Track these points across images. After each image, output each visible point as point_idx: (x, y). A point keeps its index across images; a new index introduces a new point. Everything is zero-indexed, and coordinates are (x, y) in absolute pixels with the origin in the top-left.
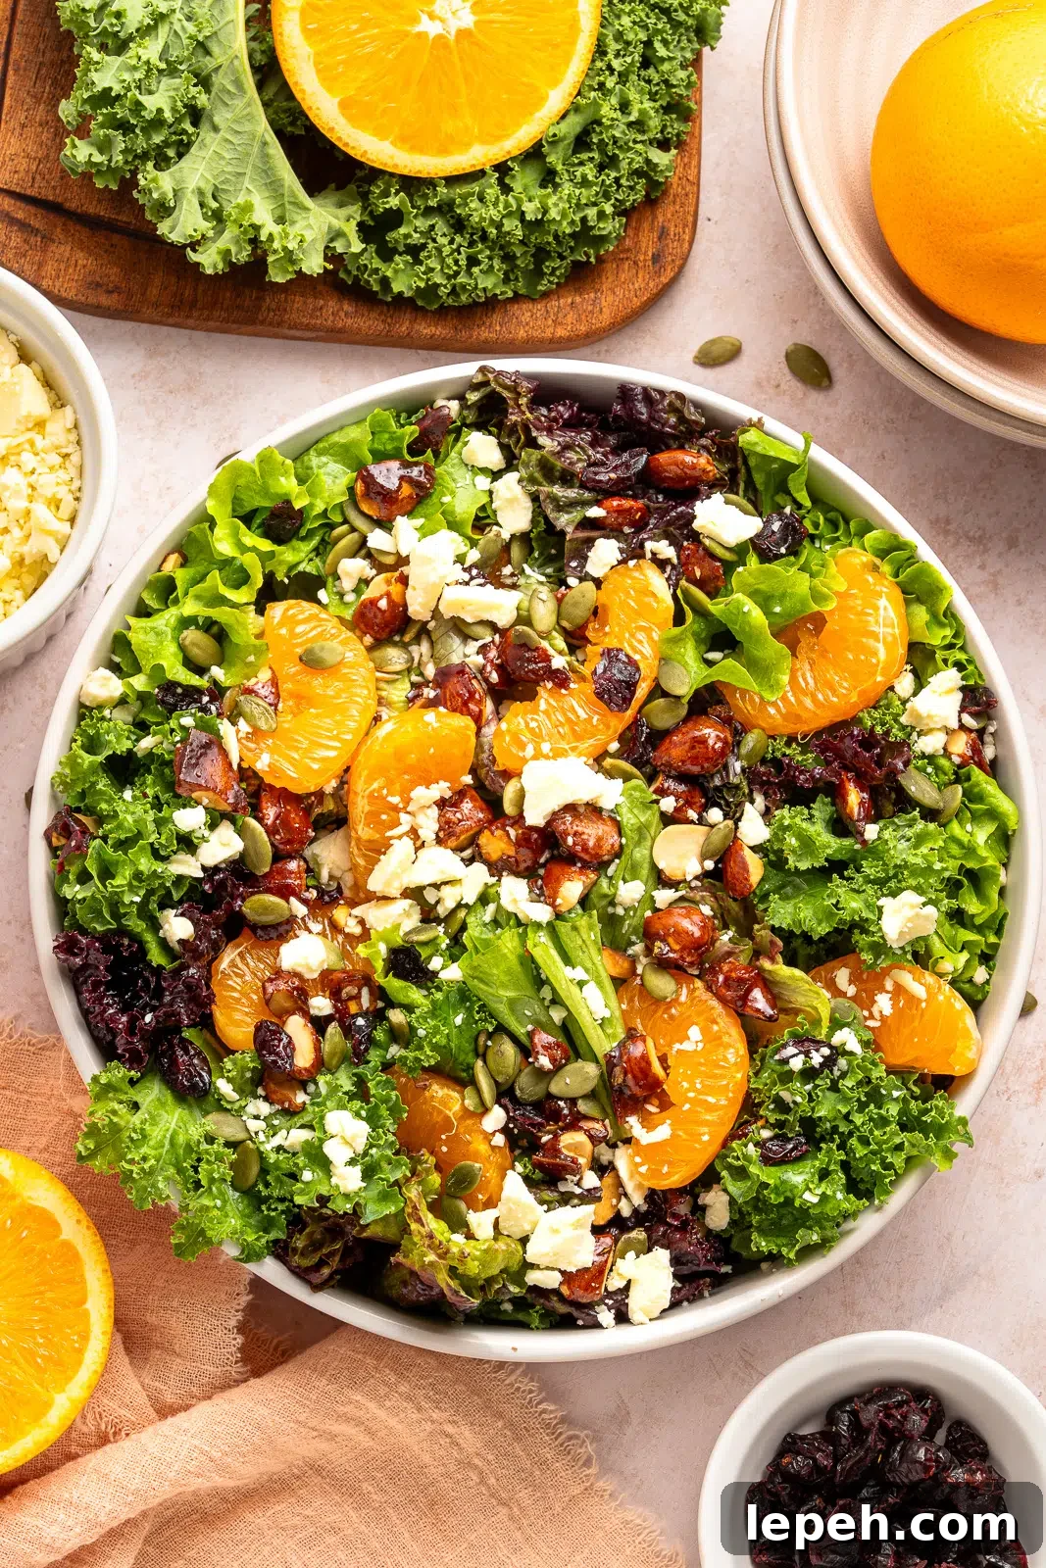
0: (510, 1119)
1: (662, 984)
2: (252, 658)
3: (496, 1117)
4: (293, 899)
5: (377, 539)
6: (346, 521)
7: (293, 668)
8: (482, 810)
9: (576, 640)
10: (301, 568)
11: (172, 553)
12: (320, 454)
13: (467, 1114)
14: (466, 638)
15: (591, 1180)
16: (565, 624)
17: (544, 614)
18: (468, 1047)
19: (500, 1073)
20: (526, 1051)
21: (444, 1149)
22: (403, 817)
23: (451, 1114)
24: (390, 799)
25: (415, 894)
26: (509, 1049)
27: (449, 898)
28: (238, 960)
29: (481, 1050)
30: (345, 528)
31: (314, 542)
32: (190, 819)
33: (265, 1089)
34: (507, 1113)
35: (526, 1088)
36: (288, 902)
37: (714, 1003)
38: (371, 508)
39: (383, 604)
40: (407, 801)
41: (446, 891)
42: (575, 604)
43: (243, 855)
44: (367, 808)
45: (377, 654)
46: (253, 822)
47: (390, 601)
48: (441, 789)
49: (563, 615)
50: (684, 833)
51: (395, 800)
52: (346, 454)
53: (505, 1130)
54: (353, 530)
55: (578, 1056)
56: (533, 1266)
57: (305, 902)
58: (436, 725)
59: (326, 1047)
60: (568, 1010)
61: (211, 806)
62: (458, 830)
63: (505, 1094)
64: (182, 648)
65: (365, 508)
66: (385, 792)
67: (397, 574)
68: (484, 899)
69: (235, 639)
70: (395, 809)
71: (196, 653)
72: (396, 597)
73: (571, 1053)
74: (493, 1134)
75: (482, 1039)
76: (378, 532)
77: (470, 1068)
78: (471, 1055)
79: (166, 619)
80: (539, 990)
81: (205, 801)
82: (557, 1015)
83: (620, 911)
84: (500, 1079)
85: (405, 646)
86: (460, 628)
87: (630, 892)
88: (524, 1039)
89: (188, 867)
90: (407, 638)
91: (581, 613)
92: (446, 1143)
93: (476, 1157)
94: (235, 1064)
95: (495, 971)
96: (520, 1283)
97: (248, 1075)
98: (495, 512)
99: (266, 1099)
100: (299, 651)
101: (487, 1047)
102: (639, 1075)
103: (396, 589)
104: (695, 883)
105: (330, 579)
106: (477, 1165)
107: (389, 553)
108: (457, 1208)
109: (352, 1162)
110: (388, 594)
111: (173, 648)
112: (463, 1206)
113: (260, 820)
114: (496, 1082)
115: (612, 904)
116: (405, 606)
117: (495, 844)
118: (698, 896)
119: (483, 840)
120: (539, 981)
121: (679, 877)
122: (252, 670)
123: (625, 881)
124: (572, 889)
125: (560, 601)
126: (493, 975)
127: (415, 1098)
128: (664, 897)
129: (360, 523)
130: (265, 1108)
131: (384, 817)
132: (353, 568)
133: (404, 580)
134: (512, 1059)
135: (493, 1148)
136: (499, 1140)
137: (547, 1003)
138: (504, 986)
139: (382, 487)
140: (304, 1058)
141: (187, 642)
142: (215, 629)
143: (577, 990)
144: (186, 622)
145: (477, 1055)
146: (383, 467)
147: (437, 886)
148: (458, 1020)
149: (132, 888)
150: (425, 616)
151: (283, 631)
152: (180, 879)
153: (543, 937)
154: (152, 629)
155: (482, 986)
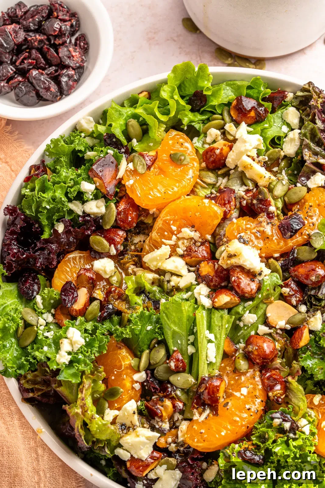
0: (147, 381)
1: (243, 364)
2: (151, 144)
3: (141, 376)
4: (112, 246)
5: (230, 127)
6: (221, 114)
7: (165, 157)
8: (207, 253)
9: (287, 208)
10: (193, 124)
11: (146, 91)
12: (227, 85)
13: (130, 367)
14: (243, 184)
16: (286, 199)
17: (279, 190)
18: (147, 342)
19: (153, 359)
20: (169, 356)
21: (113, 378)
22: (174, 238)
23: (123, 364)
24: (172, 226)
26: (162, 353)
27: (175, 281)
28: (78, 258)
29: (151, 346)
30: (220, 117)
31: (204, 117)
32: (88, 187)
33: (55, 311)
34: (147, 377)
35: (160, 371)
36: (110, 246)
37: (260, 383)
38: (234, 114)
39: (218, 152)
40: (179, 232)
41: (174, 278)
42: (295, 193)
43: (102, 217)
44: (161, 226)
45: (204, 173)
46: (113, 205)
47: (221, 153)
48: (196, 235)
49: (287, 195)
50: (285, 307)
51: (174, 228)
52: (237, 89)
53: (142, 384)
54: (223, 119)
55: (190, 372)
56: (120, 446)
57: (117, 249)
58: (207, 206)
59: (90, 308)
60: (197, 350)
61: (99, 188)
62: (193, 254)
63: (150, 369)
64: (127, 125)
65: (232, 113)
66: (172, 222)
67: (230, 144)
68: (188, 289)
69: (151, 134)
70: (172, 233)
71: (131, 130)
72: (224, 152)
73: (187, 368)
74: (137, 382)
75: (154, 341)
76: (232, 124)
77: (142, 352)
78: (146, 346)
79: (128, 111)
80: (189, 335)
81: (98, 184)
82: (191, 350)
83: (241, 324)
84: (152, 362)
85: (218, 176)
86: (242, 178)
87: (250, 318)
88: (171, 352)
89: (77, 208)
90: (219, 173)
91: (294, 198)
92: (115, 375)
93: (124, 387)
94: (49, 292)
95: (174, 314)
96: (112, 451)
97: (52, 301)
98: (284, 142)
99: (53, 315)
100: (172, 152)
101: (155, 347)
102: (211, 393)
103: (226, 149)
104: (279, 331)
105: (202, 136)
106: (122, 390)
107: (231, 135)
108: (104, 404)
109: (69, 353)
110: (222, 149)
111: (122, 122)
112: (107, 405)
113: (117, 207)
114: (150, 363)
115: (240, 319)
116: (226, 158)
117: (206, 269)
118: (278, 337)
119: (203, 264)
120: (192, 332)
121: (274, 325)
122: (150, 149)
123: (250, 312)
124: (224, 298)
125: (289, 189)
126: (172, 315)
127: (114, 350)
128: (263, 329)
129: (227, 118)
130: (50, 319)
131: (166, 233)
132: (214, 132)
133: (231, 148)
134: (162, 357)
135: (133, 388)
136: (137, 386)
137: (189, 342)
138: (174, 323)
139: (243, 106)
140: (78, 306)
141: (130, 124)
142: (145, 127)
144: (135, 117)
145: (149, 348)
146: (248, 100)
147: (173, 274)
148: (149, 328)
149: (49, 203)
150: (232, 167)
151: (171, 142)
152: (71, 212)
153: (204, 313)
154: (120, 111)
155: (166, 318)
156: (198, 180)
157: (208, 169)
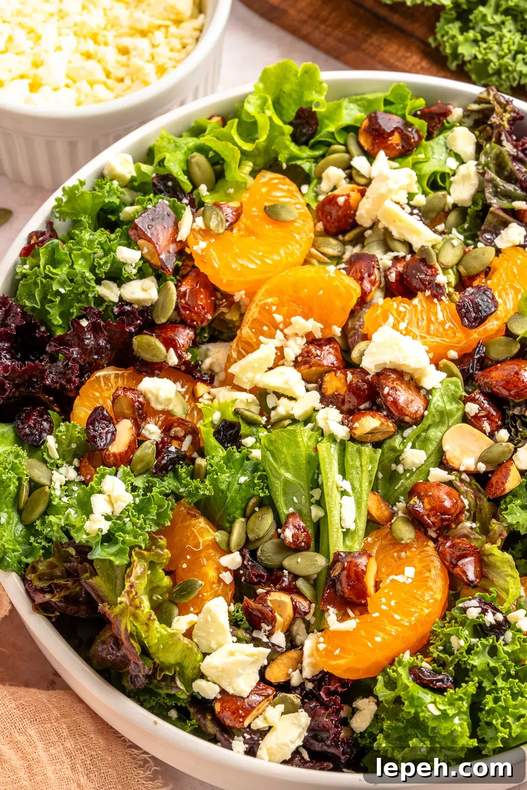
0: (243, 566)
1: (405, 532)
2: (231, 191)
3: (233, 560)
4: (172, 350)
5: (360, 163)
6: (345, 145)
7: (255, 211)
8: (337, 359)
9: (463, 283)
10: (299, 162)
11: (218, 116)
12: (351, 102)
13: (215, 545)
14: (388, 249)
15: (279, 639)
16: (461, 269)
17: (450, 256)
18: (240, 504)
19: (253, 531)
20: (279, 523)
21: (185, 566)
22: (279, 334)
23: (201, 541)
24: (275, 315)
25: (261, 394)
26: (268, 520)
27: (283, 407)
28: (113, 376)
29: (248, 511)
30: (342, 148)
31: (317, 153)
32: (129, 256)
33: (81, 462)
34: (243, 561)
35: (267, 551)
36: (167, 351)
37: (437, 563)
38: (366, 141)
39: (341, 200)
40: (287, 324)
41: (284, 400)
42: (476, 258)
43: (154, 306)
44: (256, 315)
45: (321, 239)
46: (171, 285)
47: (347, 202)
48: (313, 326)
49: (463, 262)
51: (279, 318)
52: (366, 106)
53: (236, 574)
54: (348, 151)
55: (317, 550)
56: (203, 676)
57: (180, 357)
58: (332, 275)
59: (138, 453)
60: (326, 513)
61: (148, 258)
62: (313, 360)
63: (249, 547)
64: (188, 163)
65: (362, 141)
66: (274, 308)
67: (361, 188)
68: (308, 419)
69: (228, 175)
70: (276, 327)
71: (196, 171)
72: (352, 201)
73: (312, 544)
74: (226, 569)
75: (253, 501)
76: (363, 159)
77: (232, 522)
78: (239, 512)
79: (192, 142)
80: (312, 489)
81: (146, 251)
82: (316, 512)
83: (400, 469)
84: (251, 536)
85: (344, 243)
86: (387, 241)
87: (414, 457)
88: (283, 519)
89: (110, 292)
90: (348, 237)
91: (476, 265)
92: (188, 562)
93: (204, 577)
94: (68, 430)
95: (285, 450)
96: (189, 685)
97: (74, 446)
98: (451, 183)
99: (77, 469)
100: (267, 204)
101: (254, 511)
102: (353, 575)
103: (355, 195)
104: (464, 476)
105: (315, 181)
106: (200, 582)
107: (363, 176)
108: (171, 610)
109: (107, 518)
110: (348, 196)
111: (180, 156)
112: (176, 611)
113: (177, 286)
114: (247, 538)
115: (397, 461)
116: (356, 211)
117: (334, 383)
118: (464, 488)
119: (327, 378)
120: (315, 483)
121: (455, 465)
122: (229, 197)
123: (413, 447)
124: (370, 423)
125: (465, 253)
126: (282, 453)
127: (184, 520)
128: (437, 474)
129: (353, 148)
130: (72, 474)
131: (265, 328)
132: (334, 174)
133: (363, 193)
134: (267, 528)
135: (220, 580)
136: (228, 577)
137: (313, 500)
138: (287, 470)
139: (380, 126)
140: (119, 446)
141: (193, 160)
142: (218, 167)
143: (339, 496)
144: (203, 150)
145: (244, 516)
146: (388, 116)
147: (279, 395)
148: (243, 479)
149: (63, 284)
150: (367, 223)
151: (264, 190)
152: (100, 300)
153: (334, 450)
154: (175, 142)
155: (271, 459)
156: (313, 250)
157: (328, 232)
